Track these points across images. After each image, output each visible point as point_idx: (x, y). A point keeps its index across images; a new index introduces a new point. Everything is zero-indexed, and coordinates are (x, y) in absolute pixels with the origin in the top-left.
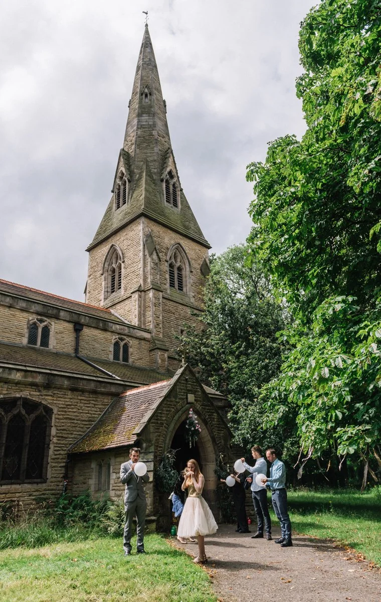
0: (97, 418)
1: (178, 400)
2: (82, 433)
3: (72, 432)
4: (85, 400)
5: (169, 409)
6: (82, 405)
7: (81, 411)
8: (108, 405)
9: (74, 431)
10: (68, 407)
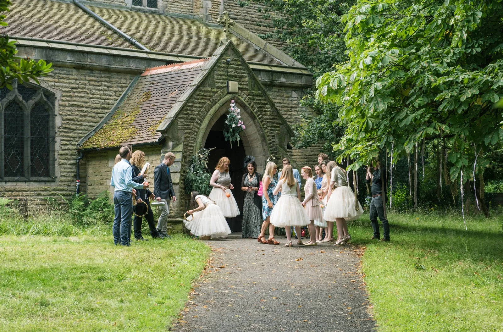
0: (113, 104)
1: (215, 90)
2: (93, 124)
3: (81, 123)
4: (95, 81)
5: (202, 101)
6: (92, 87)
7: (91, 96)
8: (126, 87)
9: (84, 121)
10: (74, 90)
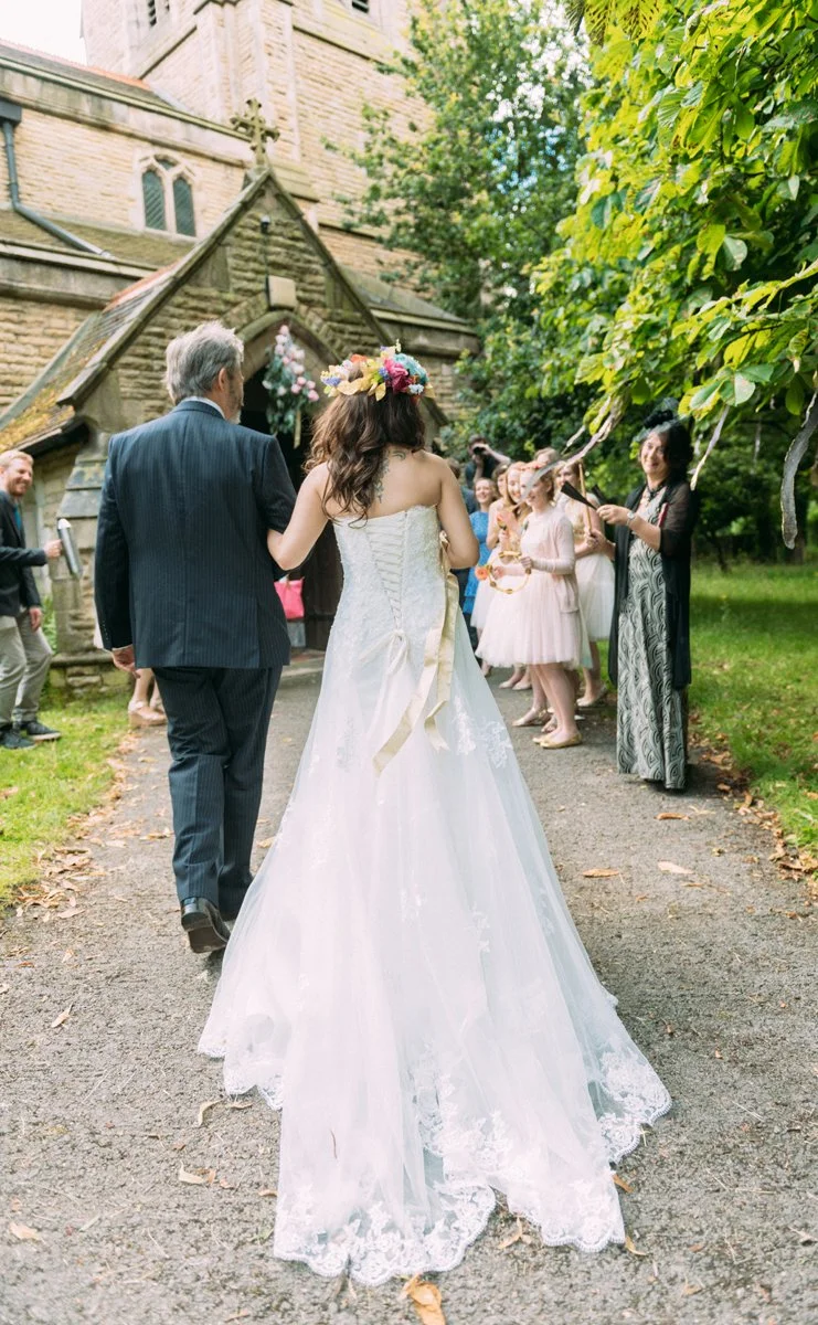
8: (67, 337)
